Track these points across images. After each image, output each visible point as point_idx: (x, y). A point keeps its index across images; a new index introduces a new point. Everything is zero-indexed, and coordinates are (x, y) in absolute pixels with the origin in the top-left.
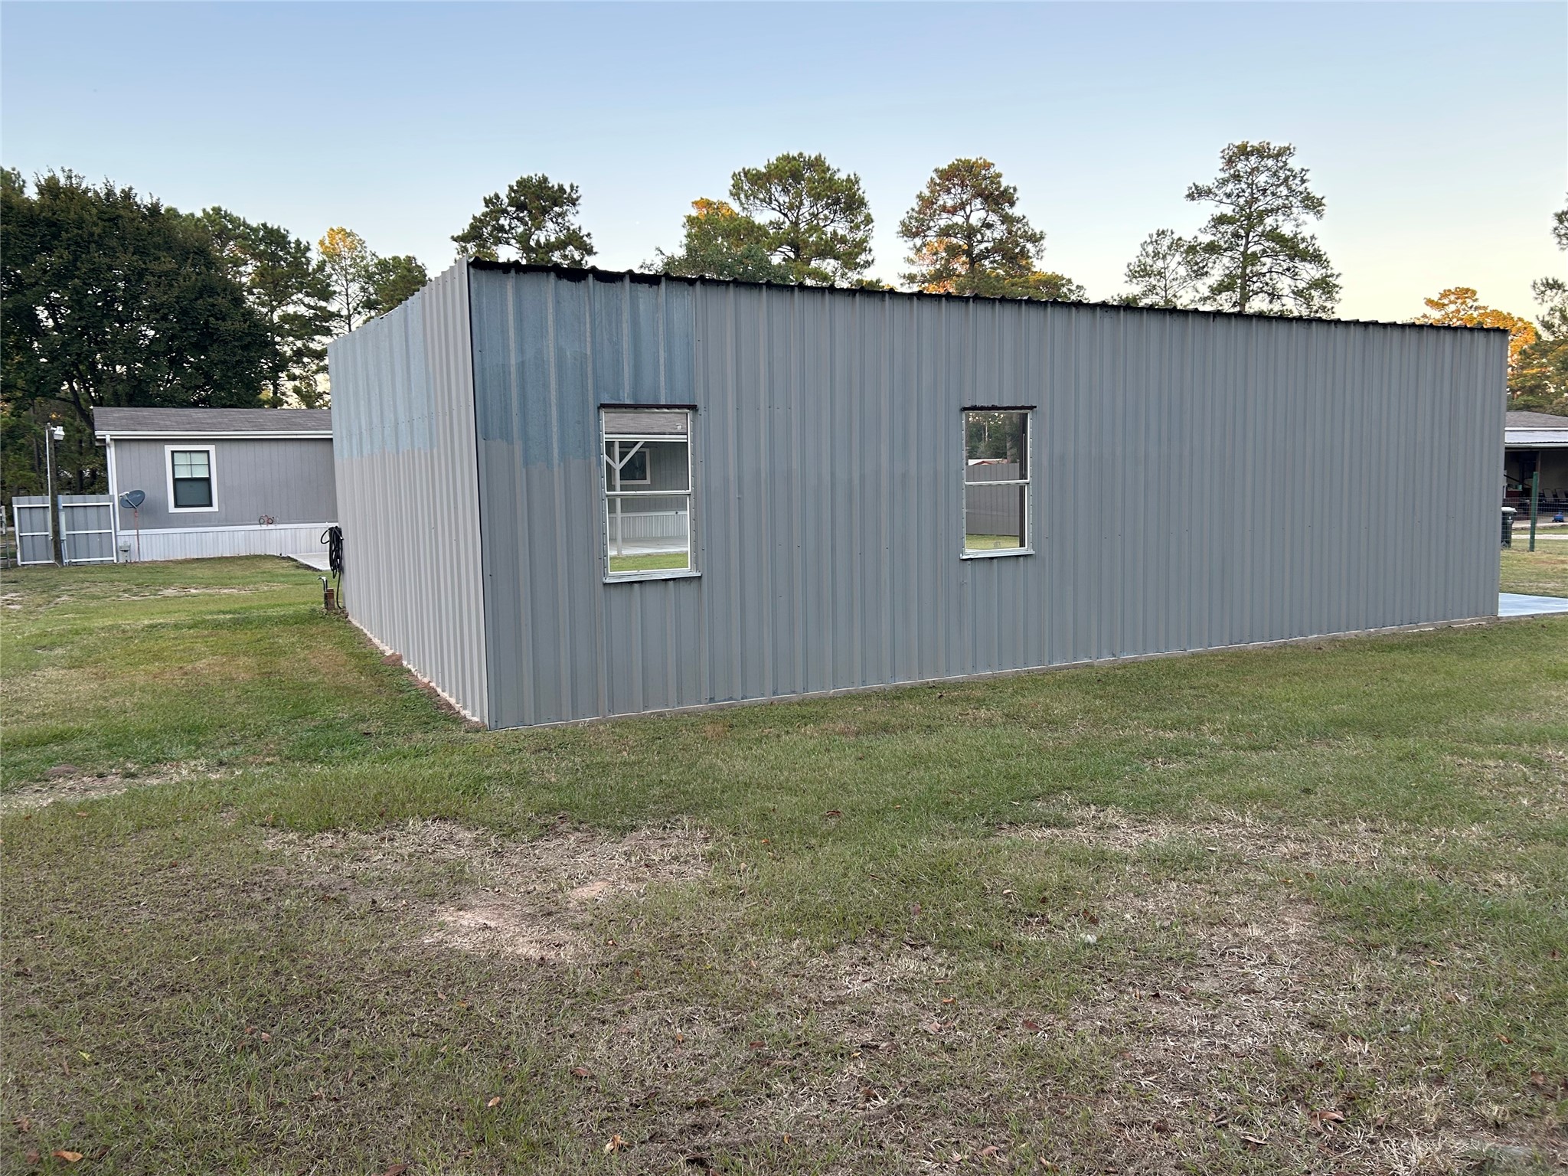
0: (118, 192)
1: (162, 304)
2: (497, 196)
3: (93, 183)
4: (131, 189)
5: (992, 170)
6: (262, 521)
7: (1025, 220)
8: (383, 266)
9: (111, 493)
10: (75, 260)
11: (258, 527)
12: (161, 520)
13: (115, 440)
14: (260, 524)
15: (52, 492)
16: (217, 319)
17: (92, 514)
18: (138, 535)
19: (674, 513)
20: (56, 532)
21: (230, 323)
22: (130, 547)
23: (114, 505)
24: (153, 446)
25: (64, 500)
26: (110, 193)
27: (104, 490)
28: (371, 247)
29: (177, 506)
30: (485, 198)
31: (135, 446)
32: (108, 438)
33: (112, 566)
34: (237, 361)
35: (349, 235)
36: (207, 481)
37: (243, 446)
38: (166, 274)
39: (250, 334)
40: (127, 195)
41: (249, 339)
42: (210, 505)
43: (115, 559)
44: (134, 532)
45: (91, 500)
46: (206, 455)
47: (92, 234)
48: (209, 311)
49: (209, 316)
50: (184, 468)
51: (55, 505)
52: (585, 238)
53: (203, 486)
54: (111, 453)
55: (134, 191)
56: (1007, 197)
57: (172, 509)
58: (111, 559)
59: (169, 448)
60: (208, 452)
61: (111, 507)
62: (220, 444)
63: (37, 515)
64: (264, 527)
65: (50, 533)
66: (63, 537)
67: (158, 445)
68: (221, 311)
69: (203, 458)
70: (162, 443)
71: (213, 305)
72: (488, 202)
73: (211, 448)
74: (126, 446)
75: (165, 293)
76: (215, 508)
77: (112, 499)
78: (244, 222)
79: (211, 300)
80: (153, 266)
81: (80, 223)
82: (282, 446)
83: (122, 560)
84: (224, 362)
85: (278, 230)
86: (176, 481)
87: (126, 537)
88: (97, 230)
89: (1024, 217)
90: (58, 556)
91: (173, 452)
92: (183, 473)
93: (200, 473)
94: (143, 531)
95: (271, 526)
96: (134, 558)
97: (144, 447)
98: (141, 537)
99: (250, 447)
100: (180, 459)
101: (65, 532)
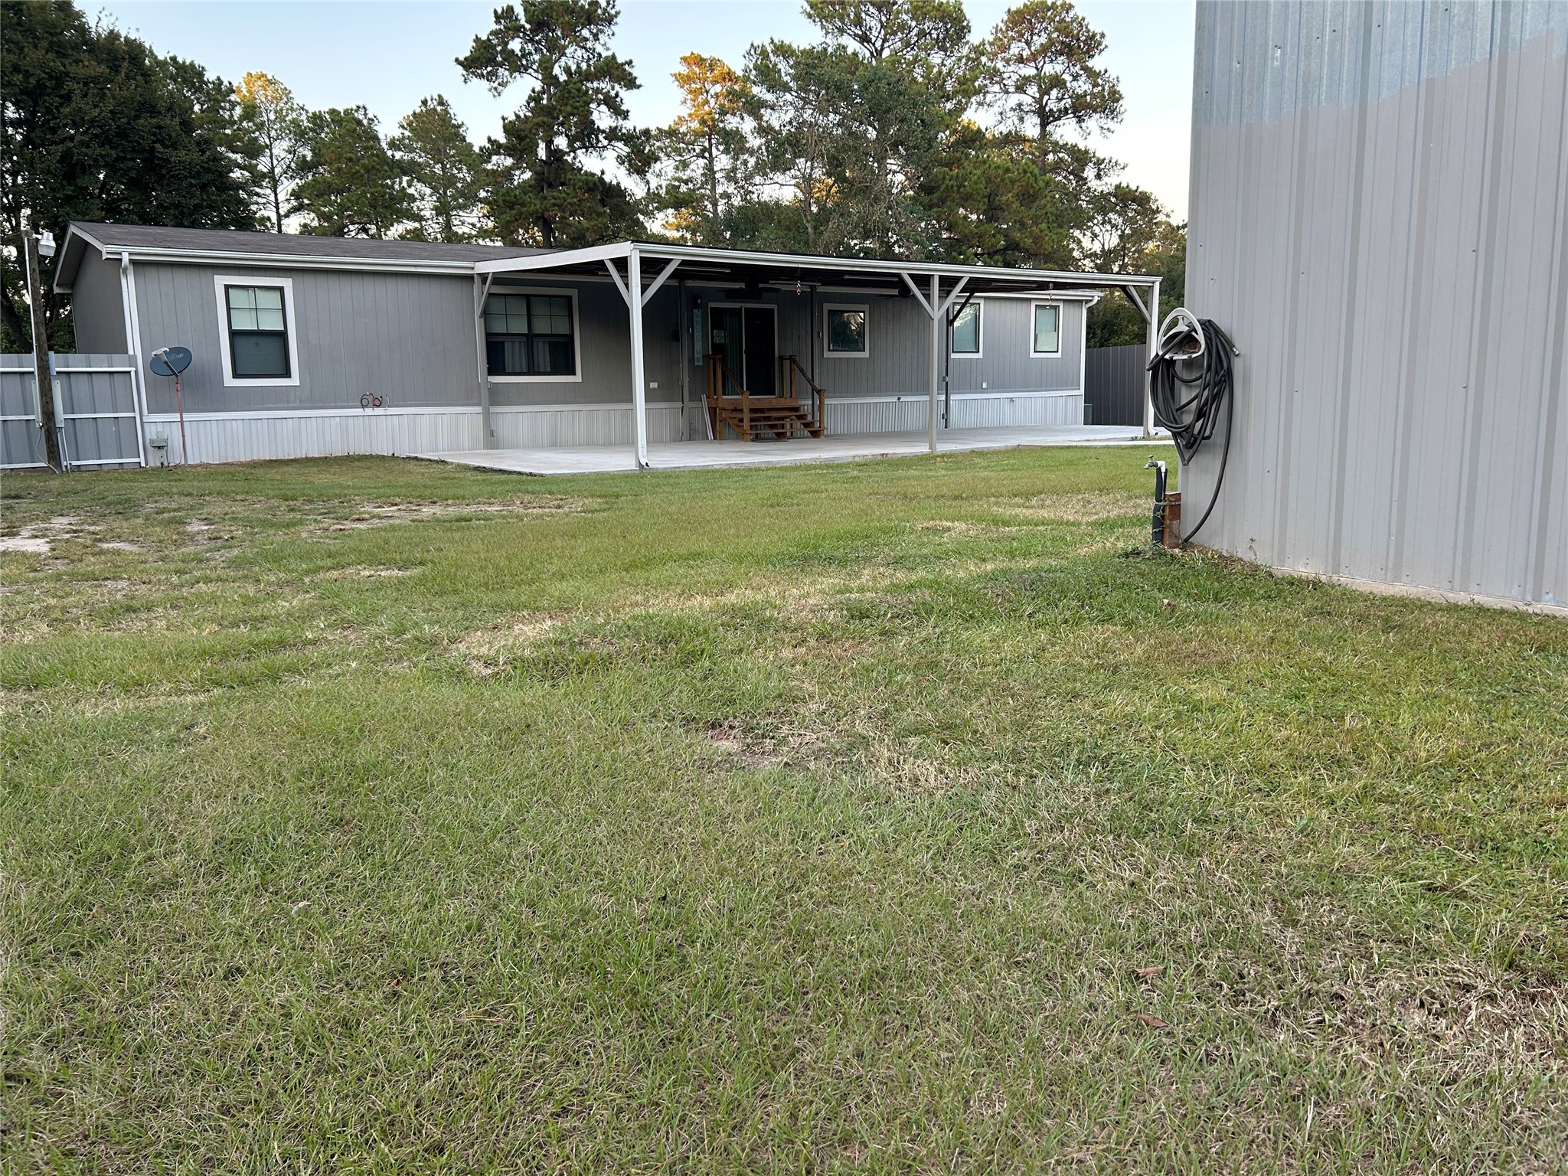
2: (510, 9)
5: (1071, 14)
6: (365, 402)
8: (317, 118)
9: (131, 352)
11: (359, 411)
12: (213, 398)
13: (133, 262)
14: (363, 406)
15: (39, 346)
16: (164, 146)
17: (102, 385)
18: (182, 422)
19: (895, 399)
20: (49, 414)
21: (184, 152)
22: (166, 440)
23: (136, 372)
24: (194, 276)
25: (57, 363)
27: (119, 346)
28: (298, 100)
29: (236, 375)
30: (495, 12)
31: (166, 275)
32: (126, 258)
33: (138, 472)
34: (195, 206)
35: (270, 82)
36: (282, 336)
37: (333, 282)
38: (95, 80)
39: (208, 170)
41: (209, 176)
42: (287, 374)
43: (142, 460)
44: (176, 417)
45: (100, 364)
46: (277, 295)
48: (154, 134)
49: (154, 142)
50: (247, 314)
51: (44, 367)
52: (626, 67)
53: (274, 344)
54: (129, 286)
56: (1092, 44)
57: (229, 381)
58: (136, 460)
59: (221, 281)
60: (281, 289)
61: (133, 374)
62: (300, 278)
63: (12, 385)
64: (369, 411)
65: (37, 416)
66: (60, 424)
67: (204, 275)
68: (170, 136)
69: (273, 299)
70: (209, 272)
71: (159, 127)
72: (498, 18)
73: (286, 283)
74: (151, 273)
75: (95, 106)
76: (295, 380)
77: (132, 361)
79: (154, 121)
80: (73, 69)
83: (155, 462)
84: (178, 206)
85: (192, 65)
86: (234, 334)
87: (159, 424)
89: (1106, 71)
90: (53, 454)
91: (227, 287)
92: (244, 322)
93: (271, 323)
94: (187, 416)
95: (379, 411)
96: (176, 459)
97: (181, 278)
98: (186, 425)
99: (345, 283)
100: (238, 298)
101: (61, 416)
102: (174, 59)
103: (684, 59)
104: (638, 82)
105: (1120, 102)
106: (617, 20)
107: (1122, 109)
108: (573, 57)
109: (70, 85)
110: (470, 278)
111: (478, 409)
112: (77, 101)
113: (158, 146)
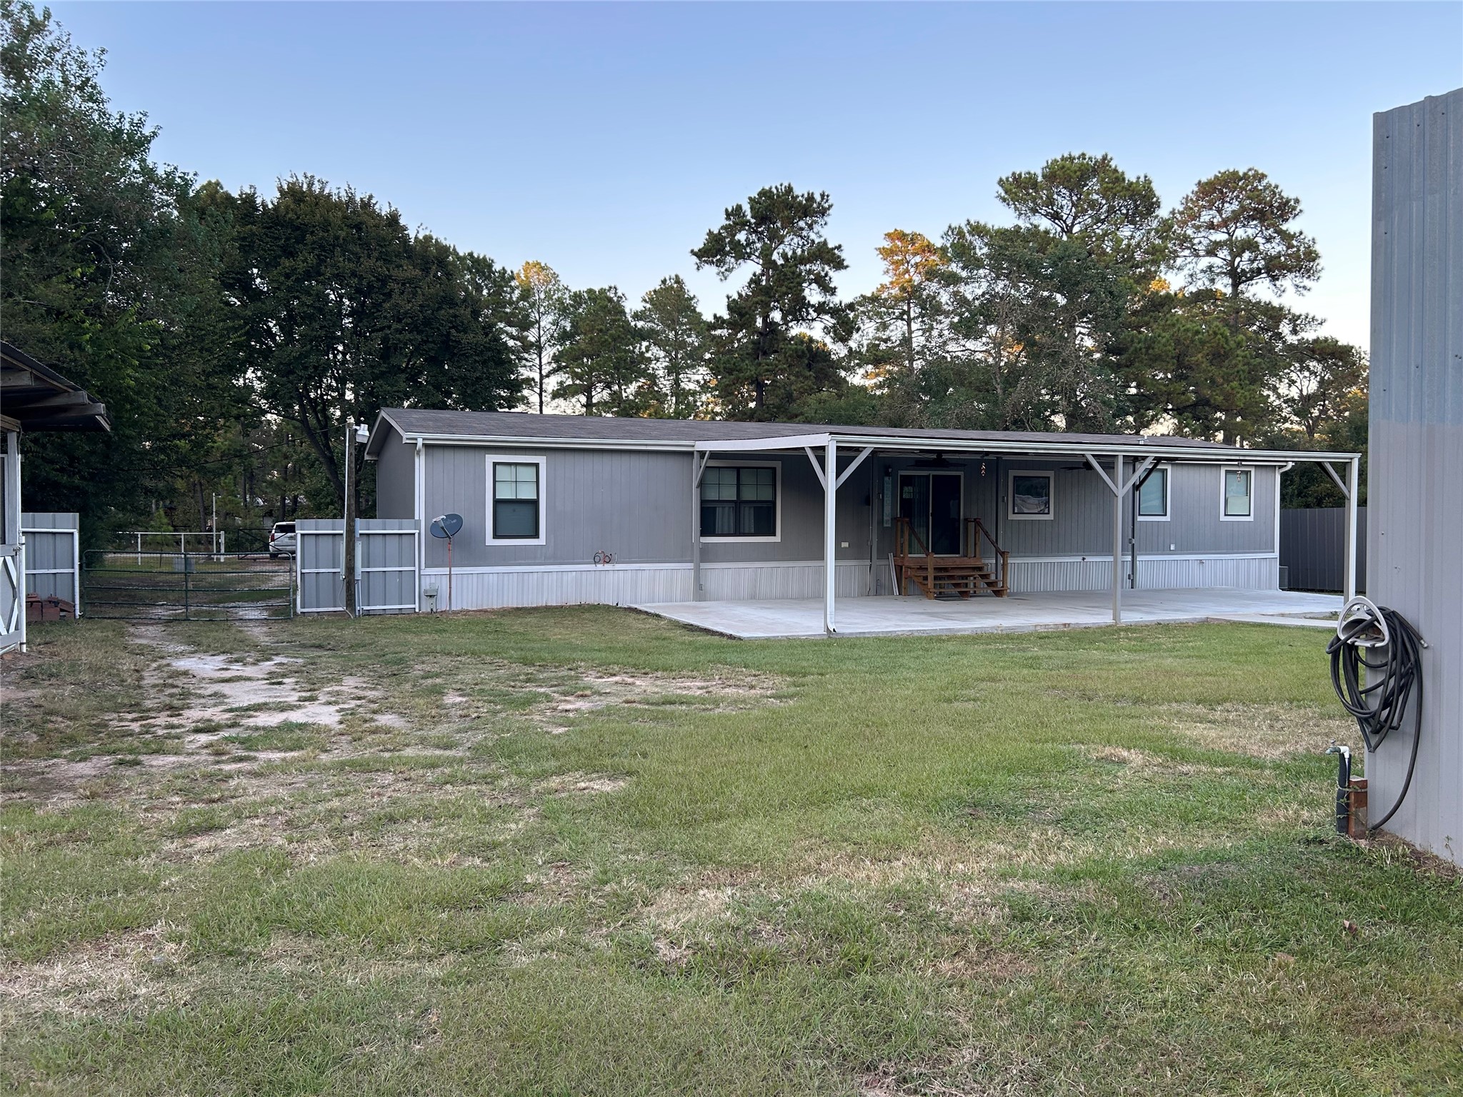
0: (358, 199)
1: (406, 313)
2: (739, 207)
3: (336, 188)
4: (371, 197)
5: (1264, 183)
6: (597, 559)
7: (1302, 237)
8: (577, 297)
9: (417, 518)
10: (319, 265)
11: (592, 567)
12: (475, 554)
13: (425, 446)
14: (595, 563)
15: (349, 514)
16: (458, 331)
17: (392, 544)
18: (450, 574)
19: (1079, 559)
20: (350, 569)
21: (472, 335)
22: (437, 591)
23: (419, 534)
24: (471, 455)
25: (361, 526)
26: (351, 199)
27: (410, 514)
28: (564, 281)
29: (496, 536)
30: (727, 210)
31: (449, 455)
32: (420, 442)
33: (413, 616)
34: (477, 378)
35: (543, 269)
36: (535, 503)
37: (579, 458)
38: (410, 281)
39: (489, 349)
40: (366, 205)
41: (489, 354)
42: (536, 535)
43: (417, 606)
44: (446, 570)
45: (393, 527)
46: (534, 469)
47: (337, 238)
48: (451, 322)
49: (450, 328)
50: (508, 485)
51: (351, 530)
52: (836, 251)
53: (526, 511)
54: (420, 463)
55: (373, 201)
56: (1286, 209)
57: (490, 541)
58: (412, 606)
59: (491, 458)
60: (537, 465)
61: (417, 535)
62: (552, 455)
63: (325, 544)
64: (600, 567)
65: (341, 570)
66: (358, 576)
67: (478, 454)
68: (462, 323)
69: (531, 473)
70: (483, 452)
71: (455, 316)
72: (728, 215)
73: (541, 460)
74: (439, 454)
75: (409, 302)
76: (542, 541)
77: (417, 525)
78: (454, 249)
79: (451, 311)
80: (395, 273)
81: (326, 225)
82: (625, 461)
83: (426, 608)
84: (463, 378)
85: (484, 258)
86: (497, 502)
87: (432, 577)
88: (342, 234)
89: (1301, 233)
90: (351, 602)
91: (495, 464)
92: (505, 493)
93: (527, 493)
94: (455, 570)
95: (608, 567)
96: (443, 606)
97: (461, 456)
98: (453, 578)
99: (588, 460)
100: (503, 473)
101: (359, 569)
102: (471, 254)
103: (888, 235)
104: (845, 263)
105: (1317, 261)
106: (830, 212)
107: (1319, 268)
108: (790, 245)
109: (392, 285)
110: (691, 453)
111: (691, 565)
112: (396, 297)
113: (453, 331)
